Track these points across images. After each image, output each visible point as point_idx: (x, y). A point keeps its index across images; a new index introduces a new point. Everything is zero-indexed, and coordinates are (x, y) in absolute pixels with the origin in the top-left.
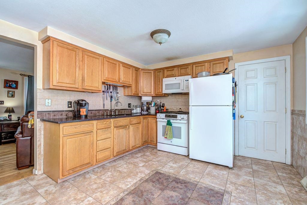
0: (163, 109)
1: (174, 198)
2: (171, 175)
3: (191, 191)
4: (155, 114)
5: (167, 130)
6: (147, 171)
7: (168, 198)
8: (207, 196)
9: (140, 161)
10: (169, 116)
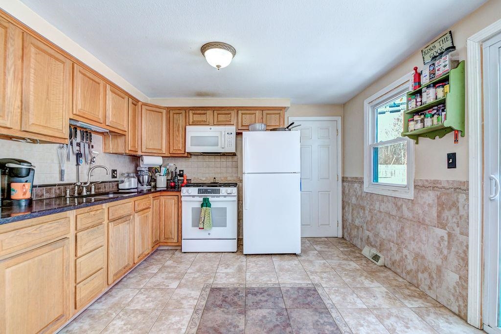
0: (180, 180)
1: (268, 318)
2: (236, 286)
3: (280, 299)
4: (166, 189)
5: (202, 215)
6: (193, 292)
7: (261, 320)
8: (300, 298)
9: (166, 279)
10: (206, 191)
